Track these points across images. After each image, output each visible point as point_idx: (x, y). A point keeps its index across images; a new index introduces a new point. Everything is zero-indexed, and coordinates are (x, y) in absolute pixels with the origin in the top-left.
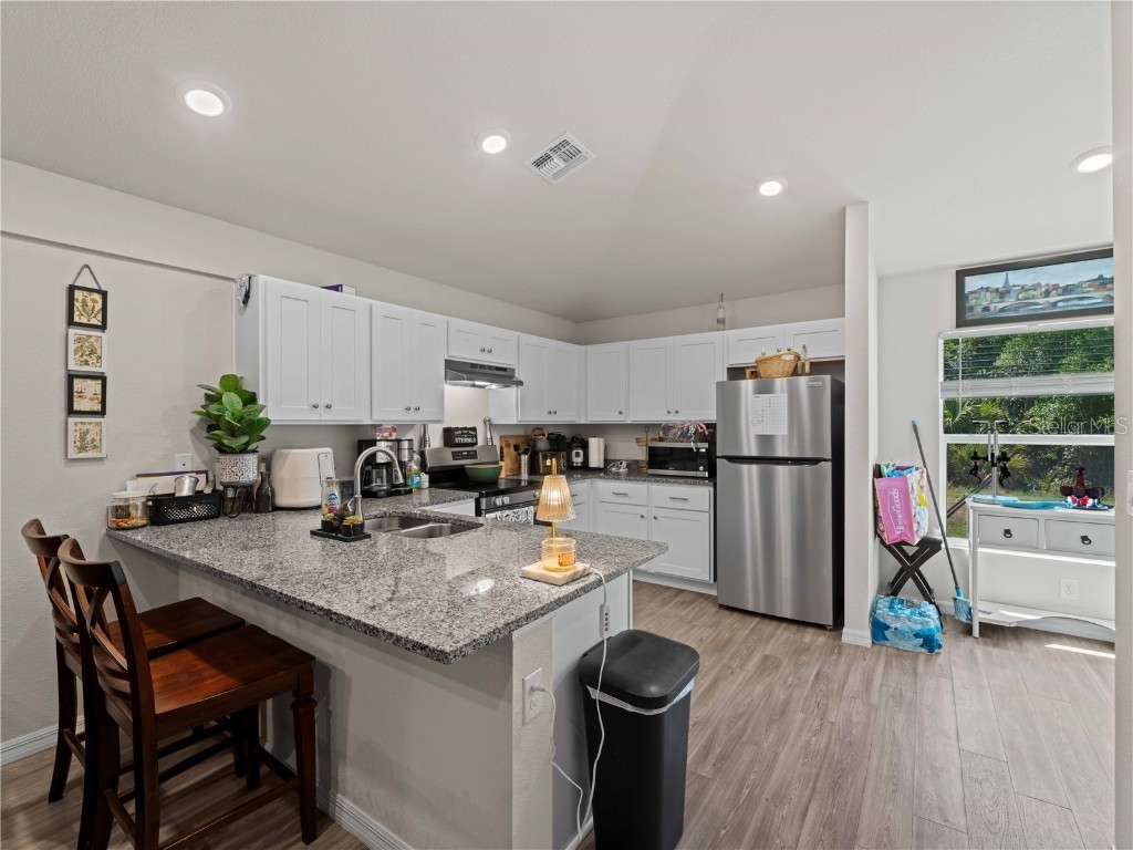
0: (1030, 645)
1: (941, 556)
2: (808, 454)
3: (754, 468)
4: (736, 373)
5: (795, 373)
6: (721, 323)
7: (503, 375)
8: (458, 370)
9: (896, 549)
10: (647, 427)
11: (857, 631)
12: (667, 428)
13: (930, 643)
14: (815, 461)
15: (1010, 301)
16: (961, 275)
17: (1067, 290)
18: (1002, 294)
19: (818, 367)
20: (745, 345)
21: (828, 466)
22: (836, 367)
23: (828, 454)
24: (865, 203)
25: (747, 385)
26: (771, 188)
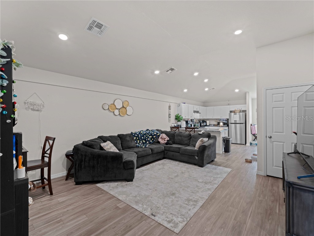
2: (242, 123)
3: (234, 124)
5: (240, 112)
6: (229, 104)
7: (198, 112)
8: (195, 112)
9: (254, 135)
10: (217, 119)
11: (248, 144)
12: (220, 119)
14: (243, 123)
23: (244, 122)
24: (249, 92)
25: (233, 114)
26: (237, 91)
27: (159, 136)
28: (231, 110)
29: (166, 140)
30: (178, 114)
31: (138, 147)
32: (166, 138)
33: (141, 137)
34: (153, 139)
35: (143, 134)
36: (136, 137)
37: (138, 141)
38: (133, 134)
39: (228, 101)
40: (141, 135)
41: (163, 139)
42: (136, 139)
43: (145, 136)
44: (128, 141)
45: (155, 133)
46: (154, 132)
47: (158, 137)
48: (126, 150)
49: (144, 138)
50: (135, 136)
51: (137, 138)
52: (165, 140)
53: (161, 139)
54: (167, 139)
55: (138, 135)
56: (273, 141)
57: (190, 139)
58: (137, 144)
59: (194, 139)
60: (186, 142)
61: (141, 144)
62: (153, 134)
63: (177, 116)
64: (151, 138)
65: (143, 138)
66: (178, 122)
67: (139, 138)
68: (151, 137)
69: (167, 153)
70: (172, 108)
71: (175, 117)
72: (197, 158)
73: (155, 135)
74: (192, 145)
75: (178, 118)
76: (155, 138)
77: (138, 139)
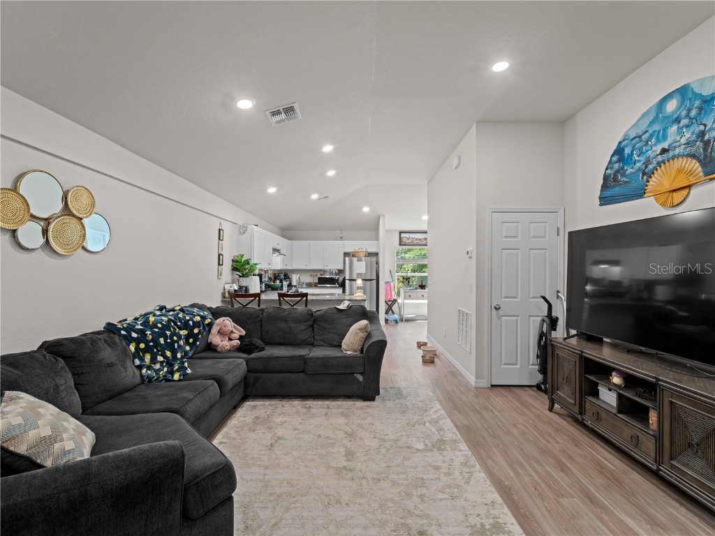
0: (414, 322)
1: (396, 304)
2: (370, 278)
4: (346, 254)
5: (367, 256)
6: (341, 238)
7: (278, 252)
9: (388, 303)
10: (314, 271)
12: (324, 271)
13: (396, 322)
14: (372, 280)
15: (410, 241)
16: (401, 233)
17: (420, 240)
18: (408, 239)
19: (370, 255)
20: (351, 246)
21: (375, 281)
22: (376, 254)
23: (375, 278)
24: (384, 216)
26: (366, 209)
27: (210, 325)
28: (347, 250)
29: (236, 335)
30: (242, 256)
31: (150, 381)
32: (234, 330)
33: (155, 340)
34: (191, 340)
35: (160, 325)
36: (138, 341)
37: (148, 357)
38: (120, 329)
39: (339, 232)
40: (153, 333)
41: (226, 335)
42: (137, 348)
43: (168, 333)
44: (111, 365)
45: (198, 318)
46: (191, 314)
47: (207, 328)
48: (100, 408)
49: (165, 341)
50: (129, 339)
51: (142, 346)
52: (233, 336)
53: (218, 337)
54: (239, 332)
55: (142, 332)
56: (502, 316)
57: (312, 326)
58: (144, 371)
59: (326, 325)
60: (303, 336)
61: (158, 366)
62: (191, 323)
63: (237, 261)
64: (187, 338)
65: (162, 341)
66: (241, 279)
67: (147, 343)
68: (184, 332)
69: (257, 379)
70: (226, 235)
71: (231, 263)
72: (360, 378)
73: (196, 324)
74: (322, 343)
75: (241, 267)
76: (198, 334)
77: (145, 351)
